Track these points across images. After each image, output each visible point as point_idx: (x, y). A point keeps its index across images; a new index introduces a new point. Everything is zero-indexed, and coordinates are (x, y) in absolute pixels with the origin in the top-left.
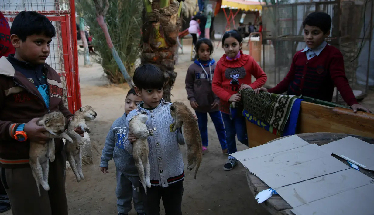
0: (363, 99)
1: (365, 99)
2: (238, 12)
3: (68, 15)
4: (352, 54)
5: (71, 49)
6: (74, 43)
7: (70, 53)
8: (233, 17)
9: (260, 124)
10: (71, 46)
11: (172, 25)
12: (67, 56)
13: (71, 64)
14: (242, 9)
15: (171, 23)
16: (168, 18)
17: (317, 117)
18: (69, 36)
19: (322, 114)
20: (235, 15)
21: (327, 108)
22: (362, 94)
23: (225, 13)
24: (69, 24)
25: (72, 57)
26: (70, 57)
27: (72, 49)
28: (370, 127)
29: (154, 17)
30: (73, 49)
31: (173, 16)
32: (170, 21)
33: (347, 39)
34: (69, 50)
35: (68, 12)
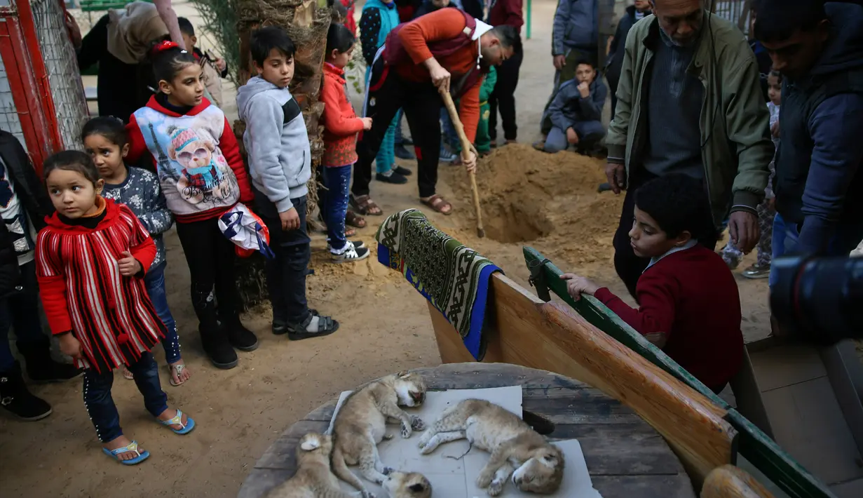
3: (14, 19)
5: (34, 100)
6: (40, 86)
7: (36, 109)
10: (33, 92)
11: (300, 30)
12: (29, 117)
13: (41, 133)
15: (297, 24)
16: (289, 13)
18: (25, 68)
24: (19, 42)
25: (41, 117)
26: (35, 118)
27: (37, 100)
29: (254, 11)
30: (41, 99)
31: (301, 7)
32: (294, 20)
34: (30, 103)
35: (11, 11)
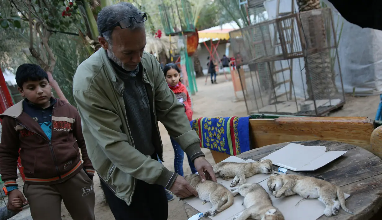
0: (342, 106)
1: (345, 106)
2: (218, 42)
4: (326, 65)
8: (215, 49)
9: (221, 150)
14: (223, 39)
17: (266, 132)
19: (269, 128)
20: (217, 46)
21: (271, 121)
22: (341, 101)
23: (206, 46)
28: (308, 131)
33: (316, 51)
